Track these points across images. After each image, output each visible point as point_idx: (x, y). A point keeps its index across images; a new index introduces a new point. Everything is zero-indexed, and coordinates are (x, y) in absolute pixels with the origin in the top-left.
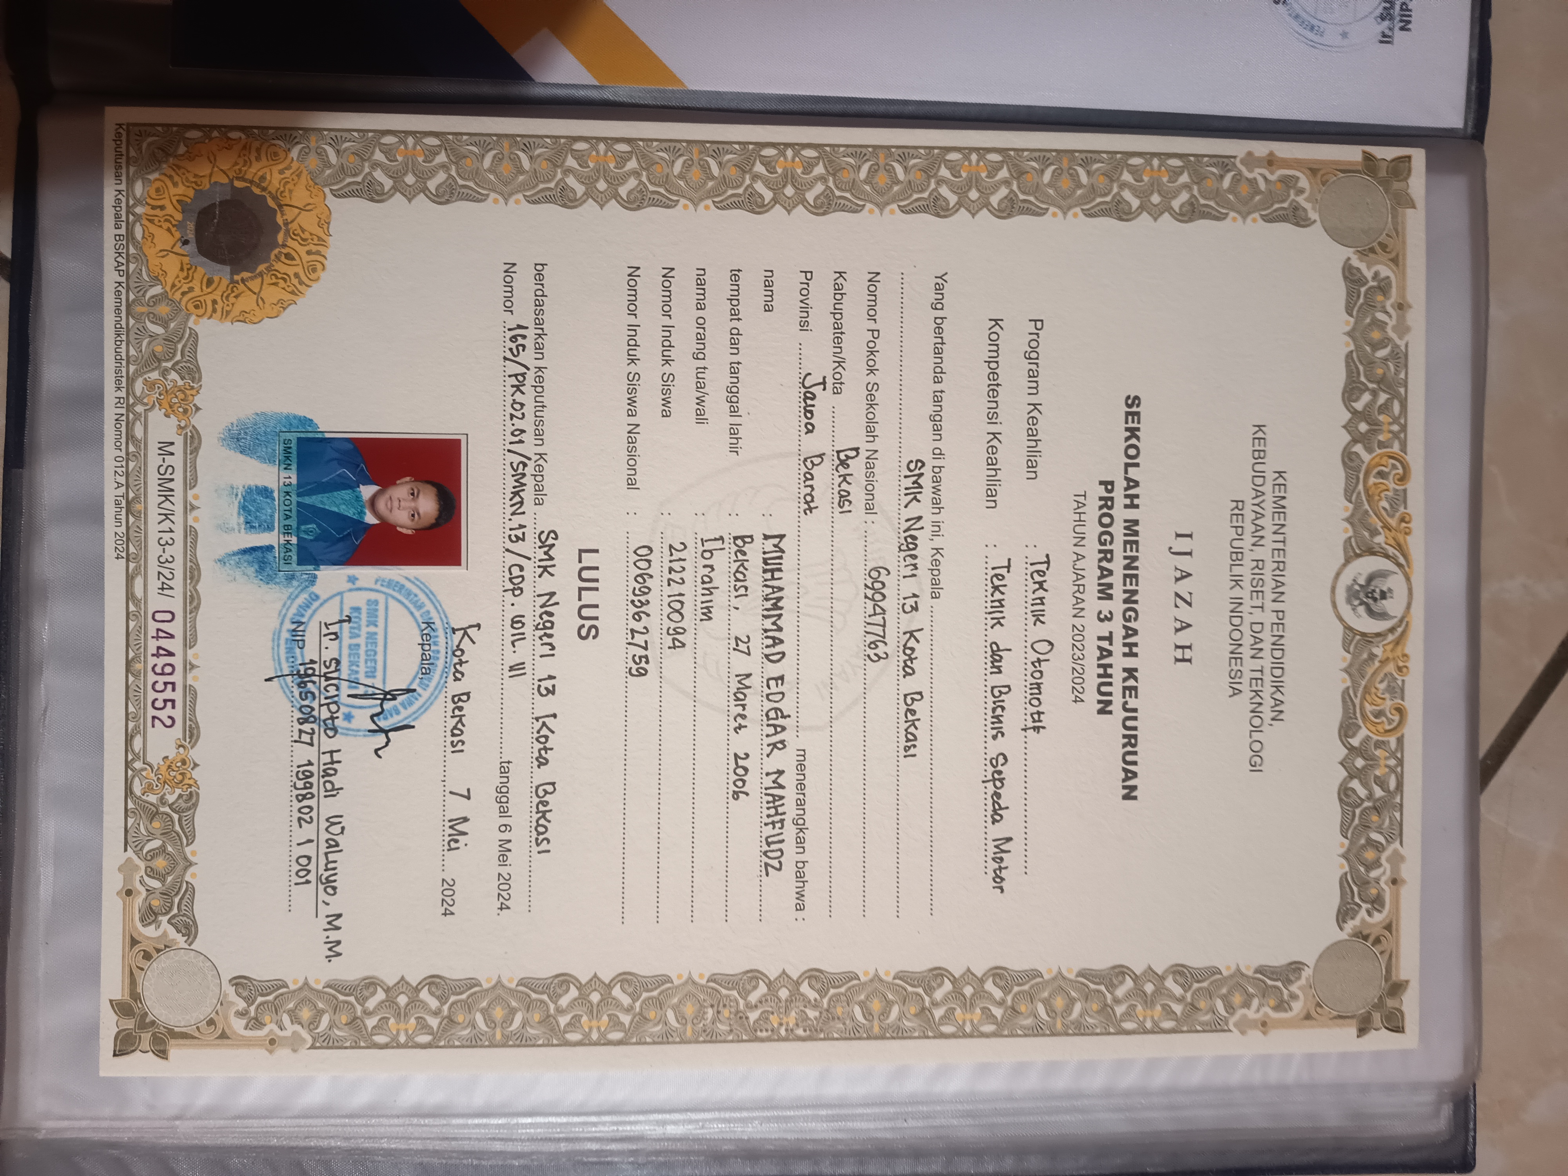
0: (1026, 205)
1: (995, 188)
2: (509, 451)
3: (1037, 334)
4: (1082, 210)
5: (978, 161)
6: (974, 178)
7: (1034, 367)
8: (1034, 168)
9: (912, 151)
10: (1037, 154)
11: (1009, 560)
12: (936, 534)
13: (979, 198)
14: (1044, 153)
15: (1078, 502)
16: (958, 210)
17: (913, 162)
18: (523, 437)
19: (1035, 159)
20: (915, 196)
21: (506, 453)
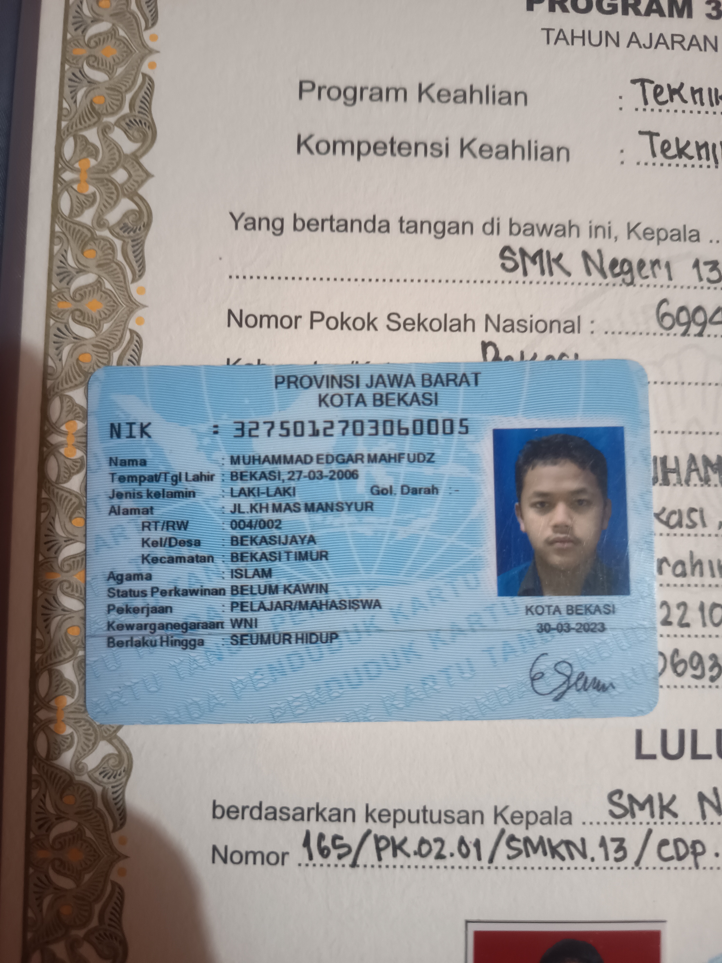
0: (138, 103)
1: (114, 146)
2: (491, 861)
3: (320, 89)
4: (147, 28)
5: (73, 170)
6: (96, 176)
7: (366, 94)
8: (86, 95)
9: (56, 263)
10: (67, 90)
11: (641, 133)
12: (608, 232)
13: (125, 169)
14: (66, 81)
15: (558, 39)
16: (142, 198)
17: (71, 261)
18: (470, 840)
19: (74, 93)
20: (120, 257)
21: (493, 866)
